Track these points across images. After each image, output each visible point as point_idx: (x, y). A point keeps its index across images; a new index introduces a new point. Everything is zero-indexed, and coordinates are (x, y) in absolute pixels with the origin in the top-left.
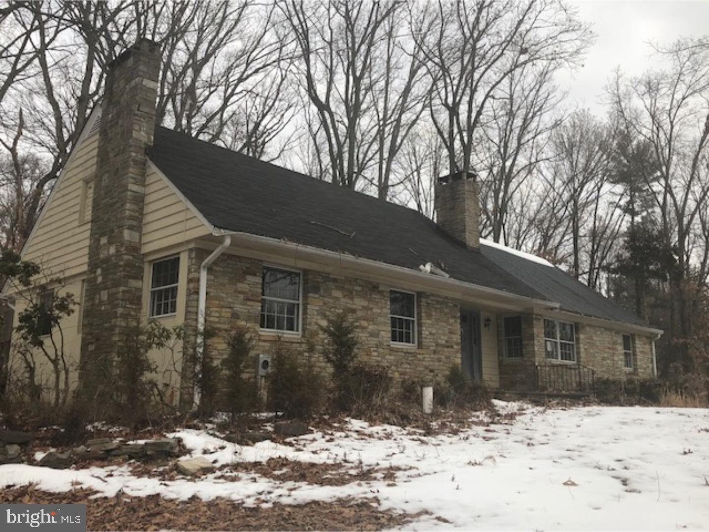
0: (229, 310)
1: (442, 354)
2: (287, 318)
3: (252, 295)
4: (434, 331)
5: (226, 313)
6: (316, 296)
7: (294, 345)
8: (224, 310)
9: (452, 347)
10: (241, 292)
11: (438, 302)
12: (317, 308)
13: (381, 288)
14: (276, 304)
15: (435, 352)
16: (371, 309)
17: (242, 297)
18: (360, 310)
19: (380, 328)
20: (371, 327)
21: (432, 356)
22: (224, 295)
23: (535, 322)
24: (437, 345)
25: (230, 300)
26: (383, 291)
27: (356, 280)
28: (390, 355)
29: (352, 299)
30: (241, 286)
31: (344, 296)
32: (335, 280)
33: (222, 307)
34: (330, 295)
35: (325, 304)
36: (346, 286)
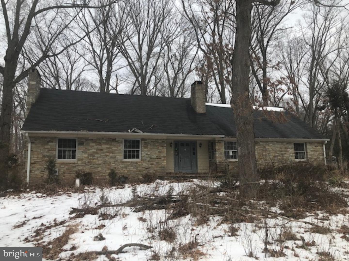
0: (42, 155)
1: (154, 162)
2: (68, 155)
3: (52, 149)
4: (149, 153)
5: (40, 156)
6: (82, 146)
7: (71, 164)
8: (39, 155)
9: (160, 158)
10: (46, 149)
11: (152, 142)
12: (82, 151)
13: (117, 140)
14: (62, 151)
15: (149, 161)
16: (112, 148)
17: (47, 150)
18: (105, 149)
19: (116, 155)
20: (111, 155)
21: (147, 163)
22: (39, 150)
23: (217, 144)
24: (151, 158)
25: (42, 151)
26: (119, 141)
27: (103, 138)
28: (122, 164)
29: (101, 145)
30: (46, 147)
31: (96, 145)
32: (92, 140)
33: (38, 154)
34: (89, 145)
35: (86, 149)
36: (97, 141)
